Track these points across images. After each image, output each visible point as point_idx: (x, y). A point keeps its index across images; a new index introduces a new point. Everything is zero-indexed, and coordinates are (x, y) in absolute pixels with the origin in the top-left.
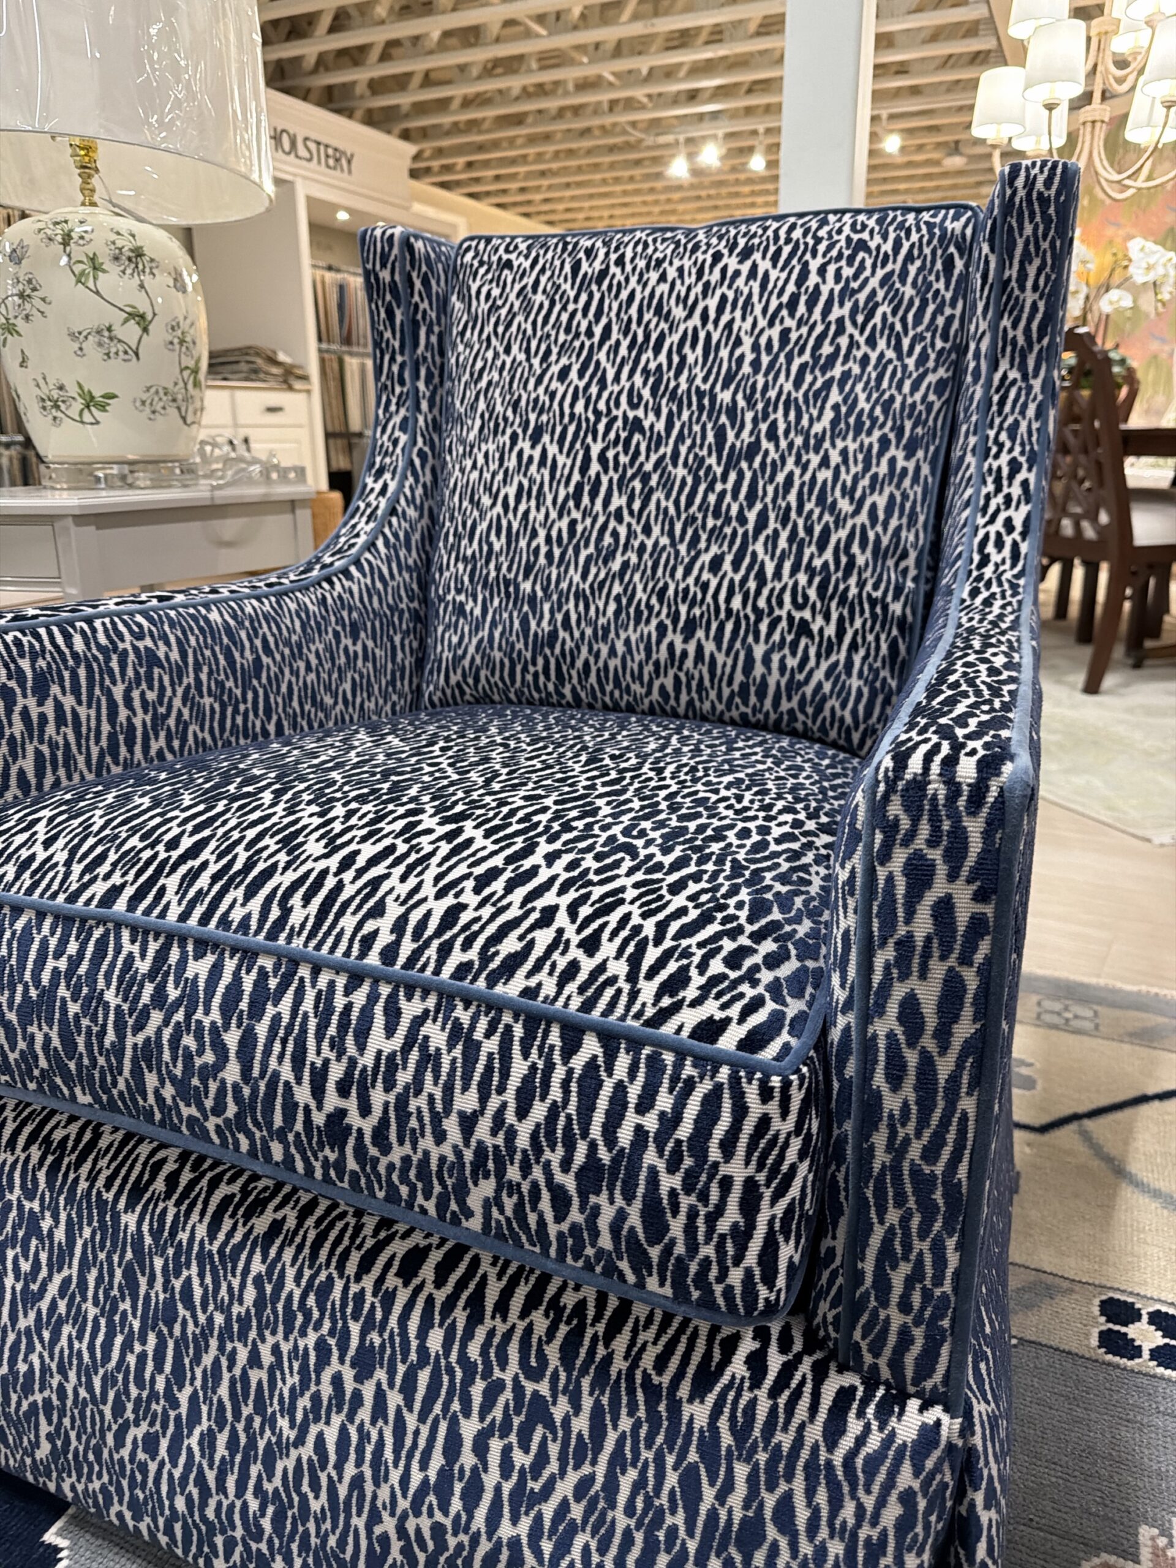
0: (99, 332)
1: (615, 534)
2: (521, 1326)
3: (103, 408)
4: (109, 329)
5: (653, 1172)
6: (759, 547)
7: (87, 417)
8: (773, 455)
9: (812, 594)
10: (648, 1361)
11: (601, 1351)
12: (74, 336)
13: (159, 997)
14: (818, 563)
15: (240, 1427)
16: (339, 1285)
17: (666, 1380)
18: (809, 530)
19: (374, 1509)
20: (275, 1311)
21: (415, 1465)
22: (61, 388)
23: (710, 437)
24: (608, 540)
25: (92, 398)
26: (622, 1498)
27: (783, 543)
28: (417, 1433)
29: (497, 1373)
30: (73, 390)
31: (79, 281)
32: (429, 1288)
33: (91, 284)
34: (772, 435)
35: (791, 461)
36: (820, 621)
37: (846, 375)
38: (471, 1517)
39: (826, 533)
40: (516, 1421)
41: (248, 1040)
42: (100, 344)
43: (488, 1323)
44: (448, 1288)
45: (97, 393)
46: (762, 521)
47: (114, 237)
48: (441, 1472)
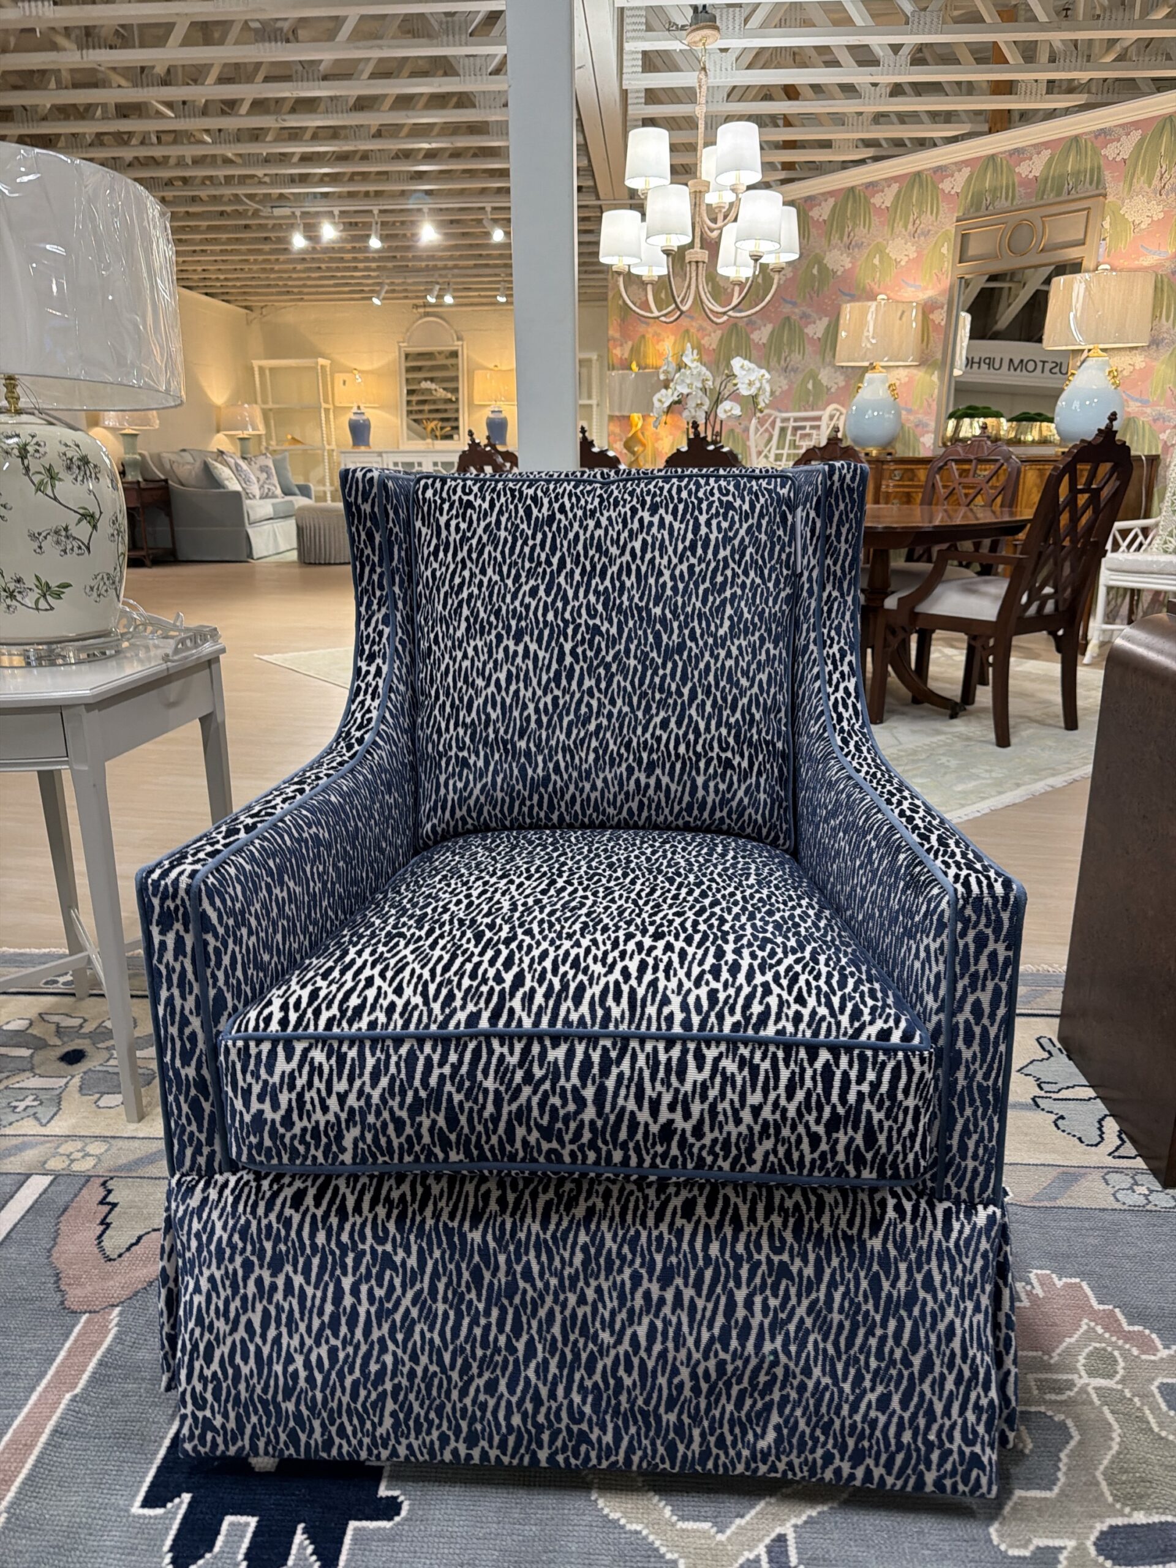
0: (57, 532)
1: (589, 705)
2: (766, 1225)
3: (58, 596)
4: (66, 529)
5: (869, 1112)
6: (693, 712)
7: (43, 604)
8: (695, 650)
9: (731, 740)
10: (843, 1224)
11: (816, 1226)
12: (33, 537)
13: (528, 1077)
14: (732, 720)
15: (567, 1351)
16: (644, 1234)
17: (855, 1231)
18: (724, 699)
19: (674, 1366)
20: (598, 1265)
21: (704, 1329)
22: (19, 581)
23: (651, 639)
24: (584, 709)
25: (48, 587)
26: (836, 1306)
27: (708, 709)
28: (705, 1309)
29: (756, 1256)
30: (30, 582)
31: (38, 489)
32: (704, 1219)
33: (49, 492)
34: (693, 637)
35: (707, 654)
36: (738, 758)
37: (734, 595)
38: (743, 1347)
39: (735, 700)
40: (769, 1281)
41: (601, 1091)
42: (58, 543)
43: (746, 1229)
44: (717, 1216)
45: (53, 584)
46: (693, 695)
47: (64, 449)
48: (723, 1328)
